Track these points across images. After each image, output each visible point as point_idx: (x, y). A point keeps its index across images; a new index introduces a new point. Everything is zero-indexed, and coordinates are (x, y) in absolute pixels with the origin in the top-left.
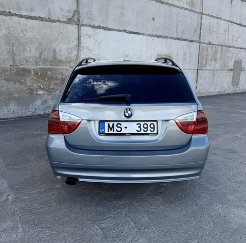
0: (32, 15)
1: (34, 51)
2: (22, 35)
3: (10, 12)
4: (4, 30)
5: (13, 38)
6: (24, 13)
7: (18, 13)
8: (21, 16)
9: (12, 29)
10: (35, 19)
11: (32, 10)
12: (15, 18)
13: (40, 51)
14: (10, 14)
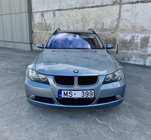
0: (93, 5)
1: (92, 25)
2: (88, 17)
3: (84, 7)
4: (81, 16)
5: (84, 19)
6: (90, 5)
7: (87, 6)
8: (88, 7)
9: (84, 15)
10: (95, 7)
11: (94, 3)
12: (86, 9)
13: (96, 24)
14: (85, 8)
